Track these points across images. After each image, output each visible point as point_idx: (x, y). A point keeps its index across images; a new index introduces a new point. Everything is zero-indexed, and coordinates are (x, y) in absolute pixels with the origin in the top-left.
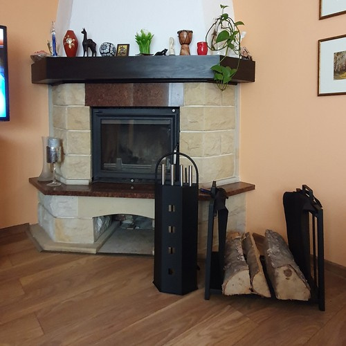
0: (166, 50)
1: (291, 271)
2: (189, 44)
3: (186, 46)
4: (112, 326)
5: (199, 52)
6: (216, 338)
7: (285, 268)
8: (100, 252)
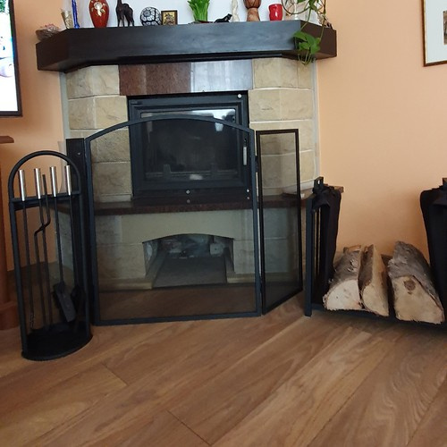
0: (229, 16)
1: (413, 282)
2: (258, 7)
3: (254, 9)
4: (215, 365)
5: (272, 17)
6: (352, 362)
7: (406, 279)
8: (156, 286)
